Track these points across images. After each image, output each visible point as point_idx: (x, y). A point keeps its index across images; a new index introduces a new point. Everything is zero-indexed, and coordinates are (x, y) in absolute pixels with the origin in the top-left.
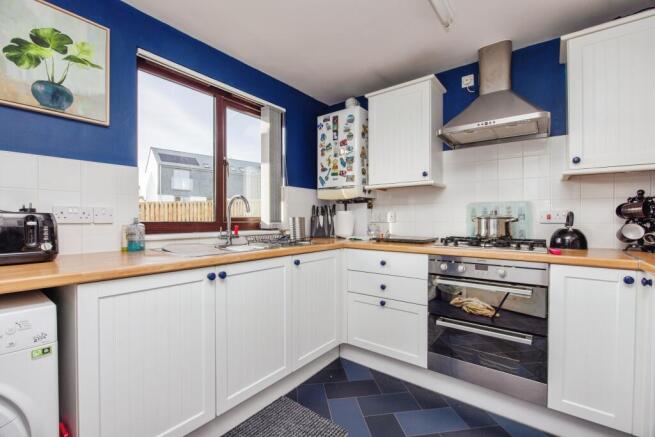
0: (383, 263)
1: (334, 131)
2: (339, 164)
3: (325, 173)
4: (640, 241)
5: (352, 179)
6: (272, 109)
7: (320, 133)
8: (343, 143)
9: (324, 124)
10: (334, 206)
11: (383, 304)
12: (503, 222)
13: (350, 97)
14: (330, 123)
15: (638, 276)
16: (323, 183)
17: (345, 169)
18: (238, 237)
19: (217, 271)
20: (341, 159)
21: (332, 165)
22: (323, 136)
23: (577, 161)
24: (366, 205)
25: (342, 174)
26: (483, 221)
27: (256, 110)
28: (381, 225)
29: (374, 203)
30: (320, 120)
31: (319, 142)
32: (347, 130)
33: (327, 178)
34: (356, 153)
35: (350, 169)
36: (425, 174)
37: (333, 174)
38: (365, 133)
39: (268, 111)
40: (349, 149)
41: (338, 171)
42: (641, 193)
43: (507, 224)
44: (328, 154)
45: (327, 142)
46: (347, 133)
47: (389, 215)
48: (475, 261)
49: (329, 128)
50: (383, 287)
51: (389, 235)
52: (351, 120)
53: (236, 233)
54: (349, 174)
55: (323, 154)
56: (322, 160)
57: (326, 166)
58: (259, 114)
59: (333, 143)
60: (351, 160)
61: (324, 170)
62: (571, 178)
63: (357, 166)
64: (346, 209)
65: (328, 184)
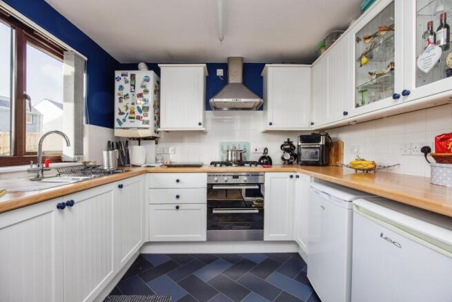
0: (178, 181)
1: (131, 85)
2: (136, 110)
3: (123, 117)
4: (288, 160)
5: (147, 123)
6: (76, 55)
7: (117, 84)
8: (140, 95)
9: (122, 78)
10: (127, 142)
11: (177, 208)
12: (239, 153)
13: (141, 61)
14: (128, 78)
15: (294, 174)
16: (120, 123)
17: (141, 115)
18: (49, 170)
19: (65, 200)
20: (138, 107)
21: (129, 111)
22: (121, 88)
23: (271, 124)
24: (154, 141)
25: (139, 118)
26: (230, 152)
27: (59, 53)
28: (164, 156)
29: (160, 140)
30: (118, 74)
31: (117, 91)
32: (143, 86)
33: (124, 120)
34: (151, 104)
35: (147, 116)
36: (200, 124)
37: (130, 118)
38: (157, 91)
39: (74, 56)
40: (145, 100)
41: (135, 116)
42: (289, 139)
43: (241, 154)
44: (125, 102)
45: (124, 92)
46: (144, 89)
47: (170, 149)
48: (233, 174)
49: (126, 82)
50: (178, 197)
51: (171, 162)
52: (147, 80)
53: (47, 166)
54: (145, 118)
55: (120, 101)
56: (118, 106)
57: (123, 110)
58: (62, 57)
59: (130, 94)
60: (147, 108)
61: (121, 113)
62: (267, 132)
63: (151, 113)
64: (139, 145)
65: (124, 125)
